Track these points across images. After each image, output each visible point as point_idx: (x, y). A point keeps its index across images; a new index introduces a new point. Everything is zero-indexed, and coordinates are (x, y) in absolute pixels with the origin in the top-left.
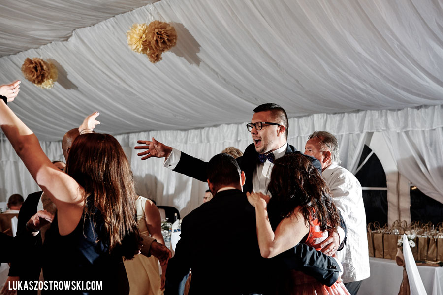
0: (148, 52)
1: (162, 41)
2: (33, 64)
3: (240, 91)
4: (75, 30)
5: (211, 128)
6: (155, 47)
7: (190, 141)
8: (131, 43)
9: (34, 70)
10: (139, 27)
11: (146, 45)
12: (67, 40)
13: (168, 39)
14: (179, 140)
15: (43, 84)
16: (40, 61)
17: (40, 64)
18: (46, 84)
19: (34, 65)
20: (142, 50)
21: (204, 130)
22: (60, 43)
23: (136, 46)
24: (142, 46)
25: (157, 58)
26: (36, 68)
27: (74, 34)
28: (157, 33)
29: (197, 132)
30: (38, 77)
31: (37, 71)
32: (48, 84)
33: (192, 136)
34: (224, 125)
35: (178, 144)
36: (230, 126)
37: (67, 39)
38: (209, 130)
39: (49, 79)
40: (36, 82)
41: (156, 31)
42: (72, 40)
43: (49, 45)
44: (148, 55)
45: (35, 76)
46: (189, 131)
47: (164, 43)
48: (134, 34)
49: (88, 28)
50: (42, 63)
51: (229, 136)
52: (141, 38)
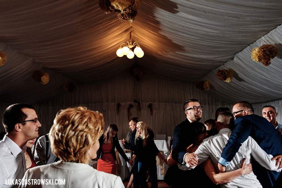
4: (235, 54)
9: (221, 75)
10: (256, 50)
15: (226, 80)
17: (224, 71)
20: (259, 61)
22: (231, 61)
23: (255, 59)
24: (258, 59)
26: (222, 73)
27: (235, 56)
28: (263, 51)
30: (223, 77)
32: (228, 81)
37: (232, 59)
39: (229, 78)
40: (223, 80)
42: (235, 59)
43: (227, 62)
44: (262, 62)
48: (254, 53)
49: (240, 53)
52: (257, 55)
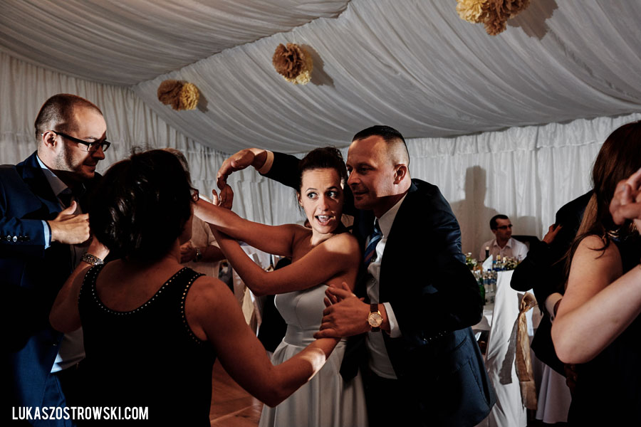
2: (288, 52)
3: (591, 74)
5: (493, 133)
7: (460, 151)
9: (289, 60)
11: (487, 9)
12: (337, 16)
14: (442, 149)
15: (298, 78)
16: (296, 47)
17: (296, 50)
18: (301, 78)
19: (290, 53)
21: (481, 136)
22: (324, 21)
25: (501, 27)
26: (291, 57)
27: (348, 6)
29: (470, 138)
30: (293, 68)
31: (292, 60)
32: (304, 79)
33: (462, 144)
34: (515, 128)
35: (442, 155)
36: (524, 129)
37: (336, 14)
38: (490, 135)
39: (305, 71)
40: (291, 76)
42: (345, 15)
43: (306, 26)
44: (487, 23)
45: (291, 68)
46: (459, 138)
50: (298, 49)
51: (524, 142)
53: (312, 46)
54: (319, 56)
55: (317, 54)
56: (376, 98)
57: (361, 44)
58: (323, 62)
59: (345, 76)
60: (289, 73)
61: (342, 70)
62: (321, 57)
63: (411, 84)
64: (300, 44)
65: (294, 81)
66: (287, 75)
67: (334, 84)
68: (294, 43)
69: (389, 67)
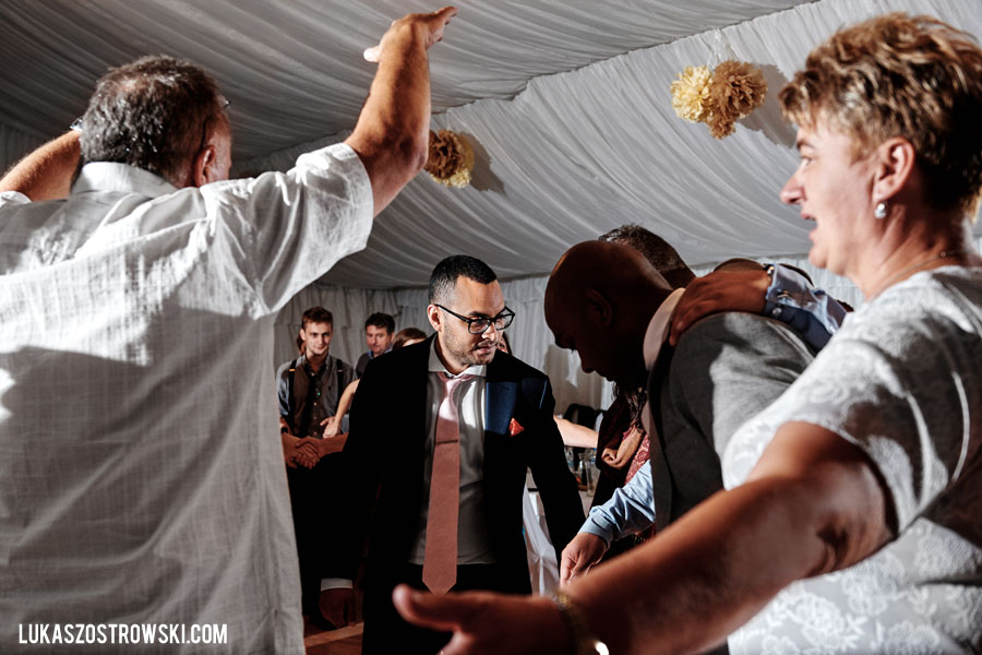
0: (710, 119)
1: (742, 98)
2: (440, 142)
4: (531, 78)
6: (727, 111)
8: (680, 103)
9: (441, 153)
10: (697, 74)
11: (709, 107)
12: (512, 99)
13: (752, 95)
15: (453, 178)
16: (452, 135)
17: (451, 140)
18: (457, 179)
19: (443, 144)
20: (700, 117)
22: (493, 101)
23: (688, 109)
24: (701, 108)
25: (728, 129)
26: (444, 149)
27: (528, 85)
28: (733, 84)
30: (447, 165)
31: (446, 153)
32: (461, 180)
37: (512, 96)
39: (462, 169)
41: (732, 79)
42: (526, 96)
43: (468, 106)
44: (710, 124)
45: (443, 164)
47: (744, 102)
48: (688, 86)
49: (563, 75)
50: (455, 139)
52: (700, 93)
53: (474, 135)
54: (484, 151)
55: (481, 147)
56: (563, 209)
57: (544, 135)
58: (489, 158)
59: (520, 177)
60: (440, 171)
61: (515, 169)
62: (488, 151)
63: (613, 192)
64: (458, 131)
65: (446, 182)
66: (438, 174)
67: (506, 189)
68: (449, 128)
69: (582, 167)
